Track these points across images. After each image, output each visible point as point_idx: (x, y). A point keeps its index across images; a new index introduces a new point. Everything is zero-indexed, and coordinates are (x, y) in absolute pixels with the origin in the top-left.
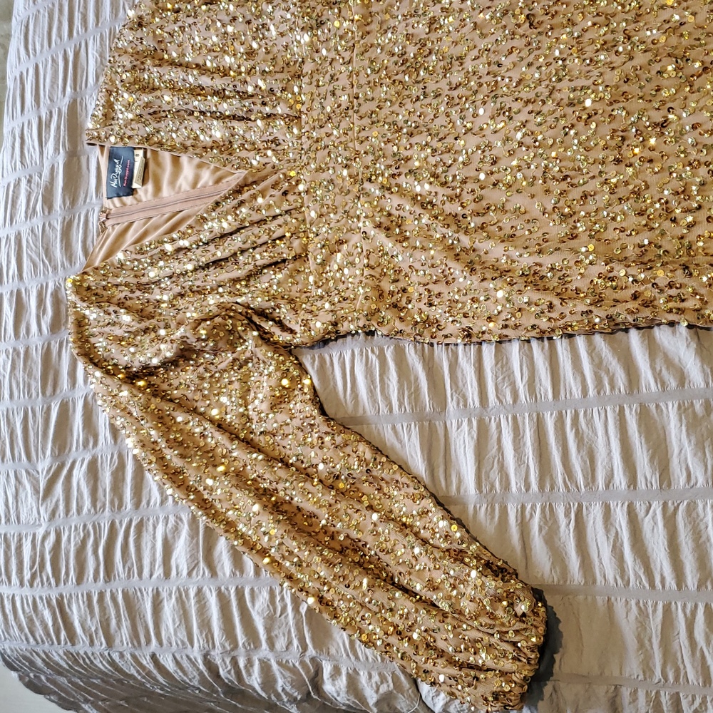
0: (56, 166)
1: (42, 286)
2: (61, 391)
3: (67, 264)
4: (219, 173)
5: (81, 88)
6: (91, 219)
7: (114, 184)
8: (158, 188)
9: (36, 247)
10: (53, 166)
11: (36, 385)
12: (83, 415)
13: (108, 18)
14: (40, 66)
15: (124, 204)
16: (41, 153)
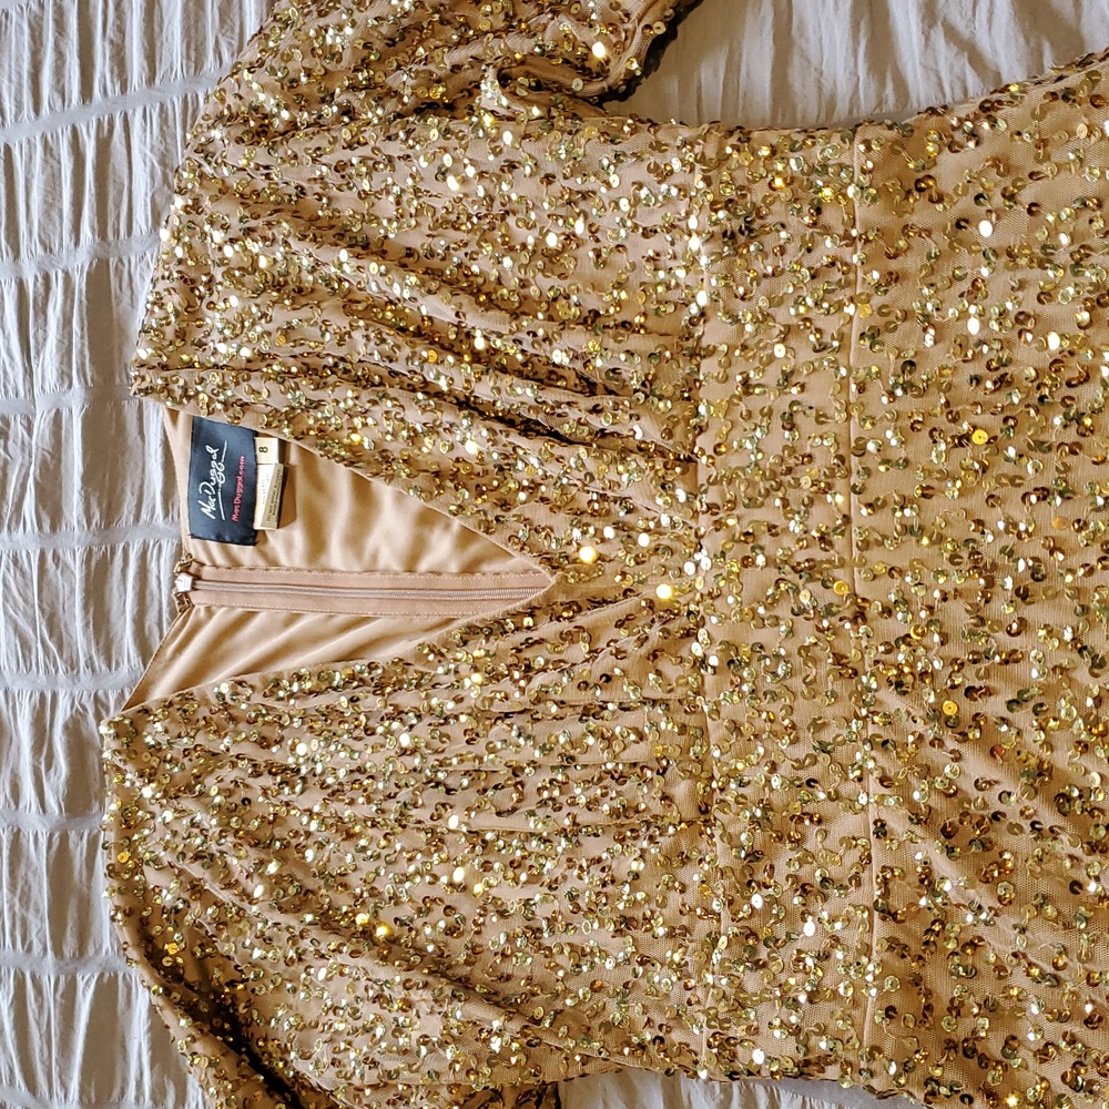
0: (65, 414)
1: (42, 696)
2: (97, 951)
3: (99, 662)
4: (474, 549)
5: (117, 233)
6: (153, 566)
7: (208, 509)
8: (317, 543)
9: (26, 601)
10: (58, 414)
11: (40, 927)
12: (150, 1029)
13: (177, 66)
14: (16, 152)
15: (235, 564)
16: (29, 372)
